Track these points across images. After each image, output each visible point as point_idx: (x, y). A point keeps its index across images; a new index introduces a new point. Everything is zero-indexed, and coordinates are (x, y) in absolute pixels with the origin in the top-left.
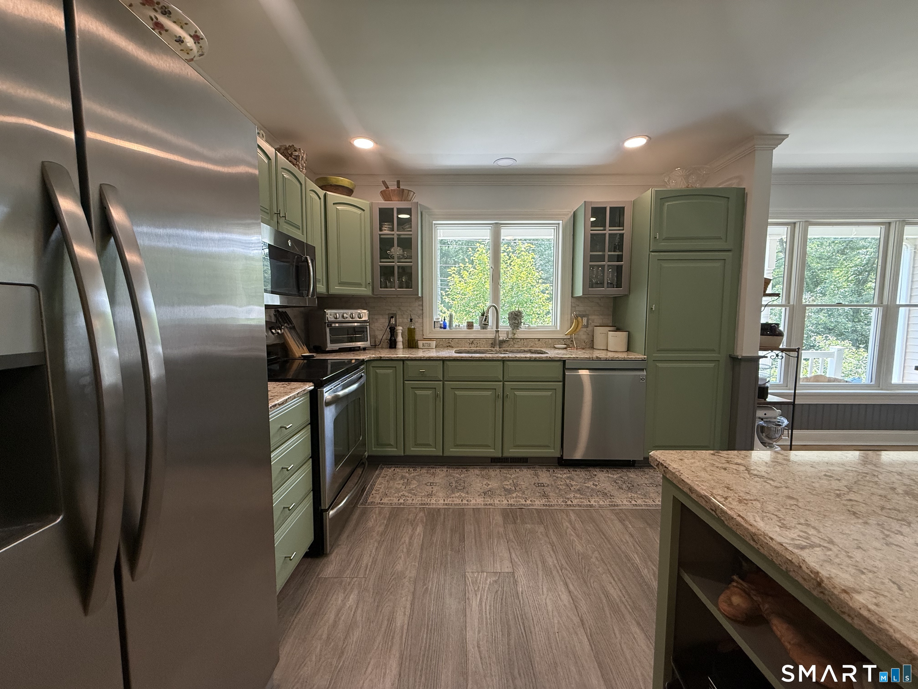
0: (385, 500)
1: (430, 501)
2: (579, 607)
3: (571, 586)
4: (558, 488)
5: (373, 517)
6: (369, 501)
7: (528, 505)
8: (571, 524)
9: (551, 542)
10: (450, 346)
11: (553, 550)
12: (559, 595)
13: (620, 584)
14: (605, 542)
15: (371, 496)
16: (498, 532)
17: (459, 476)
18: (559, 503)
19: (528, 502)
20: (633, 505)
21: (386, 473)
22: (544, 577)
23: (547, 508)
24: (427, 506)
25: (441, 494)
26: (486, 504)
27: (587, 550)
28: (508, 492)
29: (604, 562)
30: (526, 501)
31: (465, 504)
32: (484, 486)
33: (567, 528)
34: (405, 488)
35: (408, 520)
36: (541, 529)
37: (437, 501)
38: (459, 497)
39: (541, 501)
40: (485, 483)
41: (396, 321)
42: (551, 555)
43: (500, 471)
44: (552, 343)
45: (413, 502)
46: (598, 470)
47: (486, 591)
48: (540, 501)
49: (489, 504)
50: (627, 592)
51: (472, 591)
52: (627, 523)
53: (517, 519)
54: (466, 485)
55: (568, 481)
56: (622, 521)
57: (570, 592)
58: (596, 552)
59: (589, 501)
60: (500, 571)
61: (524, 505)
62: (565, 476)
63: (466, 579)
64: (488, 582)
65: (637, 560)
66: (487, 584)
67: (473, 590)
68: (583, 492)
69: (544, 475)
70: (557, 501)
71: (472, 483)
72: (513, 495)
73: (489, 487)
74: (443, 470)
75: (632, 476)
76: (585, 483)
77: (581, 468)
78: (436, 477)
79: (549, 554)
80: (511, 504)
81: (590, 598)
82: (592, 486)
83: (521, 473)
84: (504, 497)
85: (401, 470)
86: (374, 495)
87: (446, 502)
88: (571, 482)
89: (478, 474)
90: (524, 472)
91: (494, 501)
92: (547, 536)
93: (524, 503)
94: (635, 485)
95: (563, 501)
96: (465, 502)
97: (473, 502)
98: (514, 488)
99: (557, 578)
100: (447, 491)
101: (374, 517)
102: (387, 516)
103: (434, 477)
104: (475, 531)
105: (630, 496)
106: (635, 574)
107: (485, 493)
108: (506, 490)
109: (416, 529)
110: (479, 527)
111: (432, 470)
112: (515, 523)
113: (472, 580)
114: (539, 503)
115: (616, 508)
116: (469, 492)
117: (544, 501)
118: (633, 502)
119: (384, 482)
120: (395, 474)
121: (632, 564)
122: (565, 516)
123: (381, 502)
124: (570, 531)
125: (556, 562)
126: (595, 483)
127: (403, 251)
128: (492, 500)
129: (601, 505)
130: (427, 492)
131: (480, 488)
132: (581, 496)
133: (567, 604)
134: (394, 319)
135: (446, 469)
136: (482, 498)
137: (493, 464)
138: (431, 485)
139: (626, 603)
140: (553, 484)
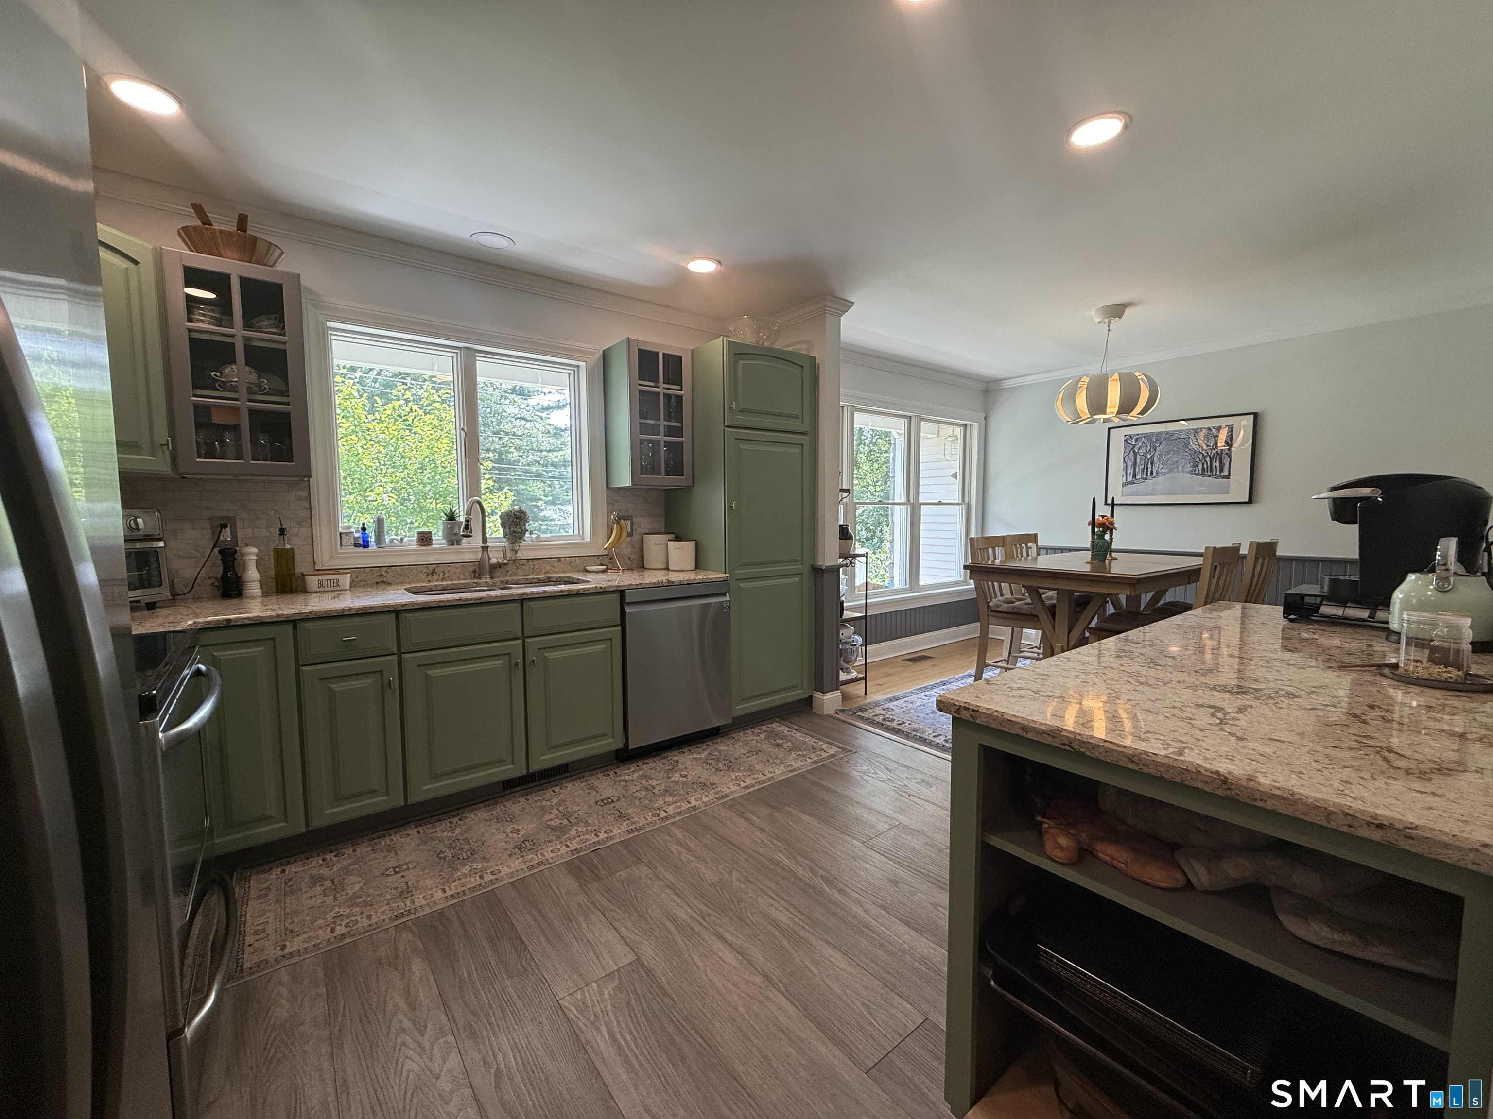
0: (295, 945)
1: (413, 902)
2: (754, 959)
3: (728, 936)
4: (636, 797)
5: (279, 994)
6: (247, 965)
7: (603, 841)
8: (681, 845)
9: (669, 884)
10: (383, 582)
11: (677, 895)
12: (720, 957)
13: (783, 902)
14: (737, 853)
15: (248, 950)
16: (579, 905)
17: (450, 834)
18: (649, 820)
19: (602, 836)
20: (744, 788)
21: (265, 886)
22: (687, 942)
23: (636, 833)
24: (411, 917)
25: (429, 882)
26: (532, 866)
27: (721, 873)
28: (560, 831)
29: (751, 882)
30: (597, 836)
31: (491, 881)
32: (510, 835)
33: (679, 853)
34: (335, 899)
35: (379, 962)
36: (643, 871)
37: (428, 897)
38: (472, 872)
39: (622, 827)
40: (509, 829)
41: (234, 534)
42: (678, 905)
43: (527, 800)
44: (581, 563)
45: (373, 921)
46: (676, 753)
47: (610, 1013)
48: (620, 828)
49: (538, 864)
50: (795, 908)
51: (586, 1025)
52: (749, 815)
53: (598, 870)
54: (474, 846)
55: (644, 782)
56: (741, 815)
57: (731, 945)
58: (734, 872)
59: (689, 803)
60: (616, 968)
61: (598, 842)
62: (636, 775)
63: (566, 1011)
64: (607, 996)
65: (786, 861)
66: (606, 1000)
67: (588, 1024)
68: (674, 791)
69: (605, 784)
70: (645, 818)
71: (484, 839)
72: (571, 833)
73: (521, 833)
74: (408, 835)
75: (722, 748)
76: (670, 778)
77: (653, 757)
78: (400, 853)
79: (675, 904)
80: (576, 850)
81: (760, 940)
82: (681, 779)
83: (564, 791)
84: (558, 842)
85: (304, 865)
86: (256, 945)
87: (449, 893)
88: (650, 782)
89: (487, 818)
90: (569, 789)
91: (544, 856)
92: (658, 878)
93: (596, 839)
94: (732, 760)
95: (653, 815)
96: (488, 877)
97: (505, 871)
98: (566, 822)
99: (705, 934)
100: (441, 871)
101: (285, 992)
102: (321, 974)
103: (396, 854)
104: (535, 920)
105: (734, 777)
106: (792, 879)
107: (519, 848)
108: (554, 829)
109: (410, 970)
110: (539, 911)
111: (383, 843)
112: (597, 877)
113: (576, 1008)
114: (619, 831)
115: (726, 799)
116: (488, 856)
117: (625, 826)
118: (743, 784)
119: (268, 908)
120: (290, 880)
121: (783, 868)
122: (667, 837)
123: (287, 951)
124: (685, 856)
125: (690, 911)
126: (682, 773)
127: (259, 377)
128: (539, 855)
129: (706, 802)
130: (396, 888)
131: (506, 842)
132: (674, 799)
133: (738, 965)
134: (228, 529)
135: (416, 830)
136: (518, 858)
137: (508, 792)
138: (396, 873)
139: (802, 924)
140: (626, 794)
